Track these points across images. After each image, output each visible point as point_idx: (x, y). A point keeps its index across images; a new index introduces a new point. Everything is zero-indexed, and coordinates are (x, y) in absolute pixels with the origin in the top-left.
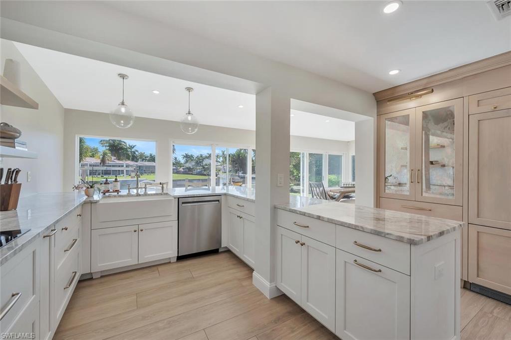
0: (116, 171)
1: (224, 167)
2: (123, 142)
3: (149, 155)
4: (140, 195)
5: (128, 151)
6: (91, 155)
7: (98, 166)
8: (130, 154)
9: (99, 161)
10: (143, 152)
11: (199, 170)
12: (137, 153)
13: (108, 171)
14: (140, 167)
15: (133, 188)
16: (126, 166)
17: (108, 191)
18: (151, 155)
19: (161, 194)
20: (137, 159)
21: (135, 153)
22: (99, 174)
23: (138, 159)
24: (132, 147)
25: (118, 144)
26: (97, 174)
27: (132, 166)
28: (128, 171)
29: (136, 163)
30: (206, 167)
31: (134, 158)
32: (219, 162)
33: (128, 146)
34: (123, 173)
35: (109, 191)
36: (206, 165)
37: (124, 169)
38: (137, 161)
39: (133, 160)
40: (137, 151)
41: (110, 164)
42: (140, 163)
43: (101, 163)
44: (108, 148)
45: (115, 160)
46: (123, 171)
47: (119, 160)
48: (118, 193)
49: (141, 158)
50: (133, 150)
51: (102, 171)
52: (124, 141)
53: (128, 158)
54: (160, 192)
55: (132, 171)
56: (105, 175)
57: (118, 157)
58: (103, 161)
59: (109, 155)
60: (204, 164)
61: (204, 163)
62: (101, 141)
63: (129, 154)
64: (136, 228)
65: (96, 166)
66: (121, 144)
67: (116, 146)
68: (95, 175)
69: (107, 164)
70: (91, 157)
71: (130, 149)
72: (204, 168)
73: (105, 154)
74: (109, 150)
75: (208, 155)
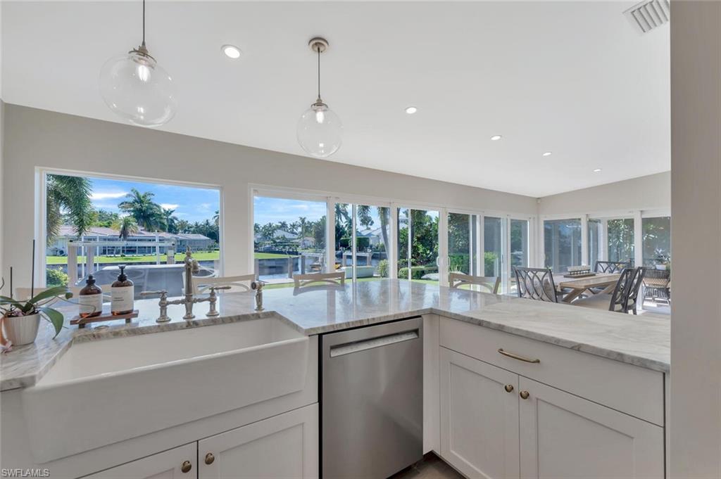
0: (145, 247)
1: (304, 241)
2: (155, 205)
3: (194, 225)
4: (196, 324)
5: (162, 218)
6: (106, 225)
7: (117, 240)
8: (166, 223)
9: (118, 233)
10: (185, 221)
11: (268, 246)
12: (176, 222)
13: (131, 247)
14: (181, 241)
15: (176, 303)
16: (160, 240)
17: (96, 316)
18: (196, 225)
19: (257, 316)
20: (176, 230)
21: (172, 221)
22: (118, 253)
23: (178, 230)
24: (169, 213)
25: (148, 208)
26: (115, 252)
27: (168, 240)
28: (163, 247)
29: (175, 236)
30: (278, 241)
31: (172, 229)
32: (296, 234)
33: (162, 211)
34: (154, 251)
35: (99, 313)
36: (278, 238)
37: (157, 244)
38: (176, 233)
39: (170, 231)
40: (176, 219)
41: (134, 238)
42: (181, 236)
43: (120, 237)
44: (132, 214)
45: (143, 232)
46: (155, 247)
47: (149, 231)
48: (128, 321)
49: (182, 228)
50: (170, 217)
51: (123, 247)
52: (156, 203)
53: (163, 229)
54: (253, 309)
55: (170, 248)
56: (127, 254)
57: (148, 226)
58: (124, 233)
59: (134, 224)
60: (275, 237)
61: (275, 235)
62: (122, 203)
63: (163, 224)
64: (188, 454)
65: (113, 240)
66: (151, 209)
67: (144, 212)
68: (112, 253)
69: (131, 238)
70: (106, 227)
71: (165, 215)
72: (275, 242)
73: (126, 223)
74: (134, 216)
75: (280, 224)
